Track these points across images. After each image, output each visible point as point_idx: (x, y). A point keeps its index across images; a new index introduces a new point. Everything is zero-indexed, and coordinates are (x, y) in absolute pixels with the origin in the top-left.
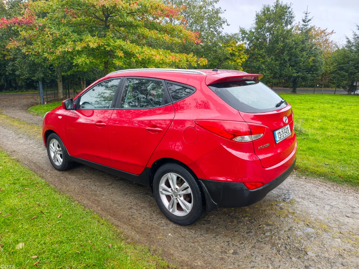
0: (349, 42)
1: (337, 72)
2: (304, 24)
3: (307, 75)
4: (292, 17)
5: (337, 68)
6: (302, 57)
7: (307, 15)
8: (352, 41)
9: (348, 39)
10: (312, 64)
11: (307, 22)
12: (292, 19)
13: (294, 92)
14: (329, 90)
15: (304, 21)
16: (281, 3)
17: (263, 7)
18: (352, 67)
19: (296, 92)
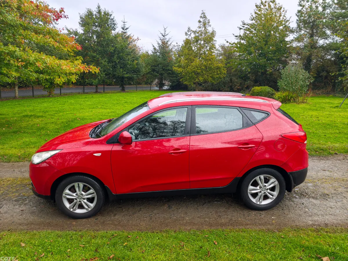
0: (155, 49)
1: (151, 73)
2: (123, 31)
3: (133, 75)
4: (114, 24)
5: (151, 69)
6: (128, 60)
7: (125, 24)
8: (157, 48)
9: (154, 46)
10: (136, 66)
11: (125, 30)
12: (115, 25)
13: (123, 90)
14: (141, 87)
15: (123, 29)
16: (107, 11)
17: (87, 11)
18: (161, 69)
19: (124, 90)
